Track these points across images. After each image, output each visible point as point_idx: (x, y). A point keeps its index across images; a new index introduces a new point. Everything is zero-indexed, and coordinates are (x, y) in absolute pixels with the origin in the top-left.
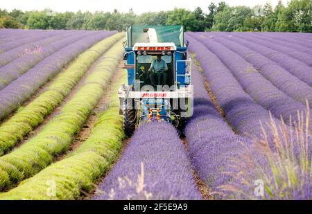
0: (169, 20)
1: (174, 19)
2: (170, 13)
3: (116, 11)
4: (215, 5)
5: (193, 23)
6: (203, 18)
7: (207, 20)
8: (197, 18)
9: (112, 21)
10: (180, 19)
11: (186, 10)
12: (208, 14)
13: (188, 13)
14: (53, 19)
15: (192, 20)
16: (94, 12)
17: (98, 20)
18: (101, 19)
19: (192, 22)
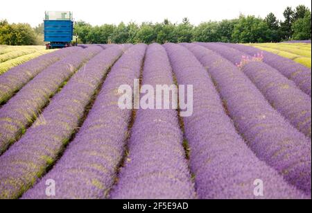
0: (236, 31)
1: (241, 30)
2: (235, 22)
3: (166, 22)
4: (292, 10)
5: (265, 34)
6: (276, 28)
7: (283, 29)
8: (270, 27)
9: (164, 34)
10: (249, 29)
11: (256, 17)
12: (283, 22)
13: (258, 21)
14: (90, 33)
15: (264, 30)
16: (141, 24)
17: (146, 33)
18: (149, 33)
19: (264, 32)
